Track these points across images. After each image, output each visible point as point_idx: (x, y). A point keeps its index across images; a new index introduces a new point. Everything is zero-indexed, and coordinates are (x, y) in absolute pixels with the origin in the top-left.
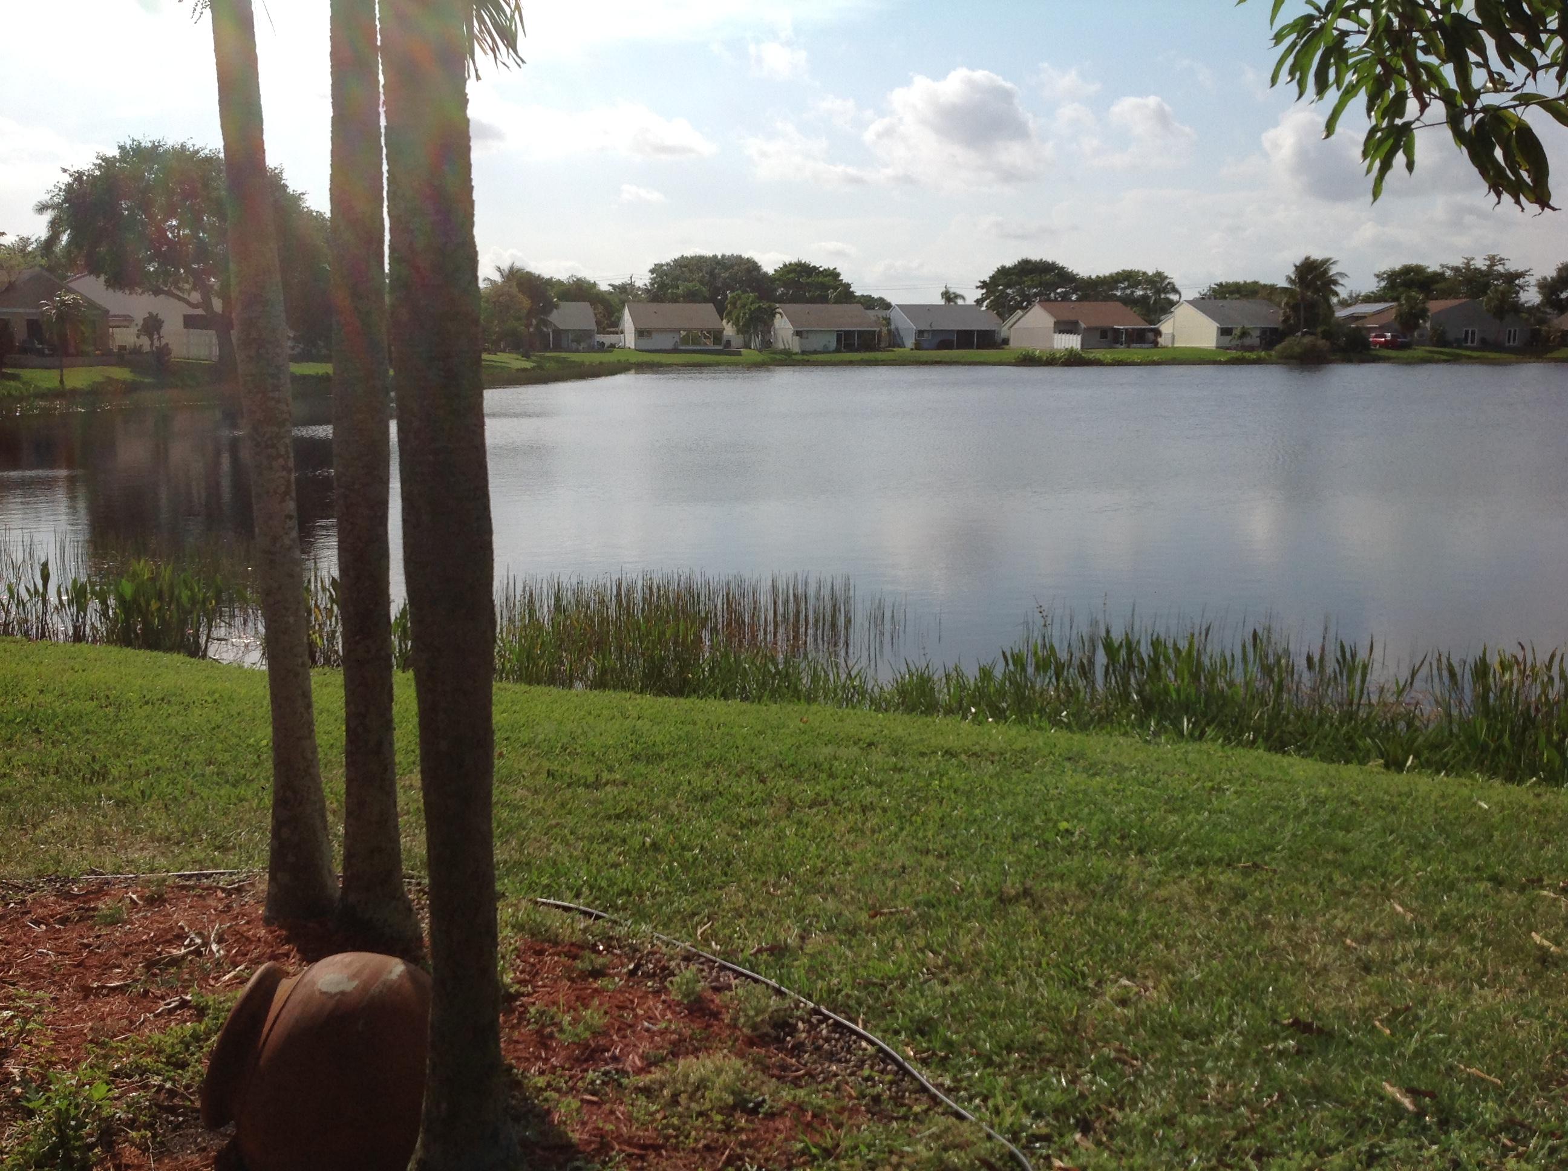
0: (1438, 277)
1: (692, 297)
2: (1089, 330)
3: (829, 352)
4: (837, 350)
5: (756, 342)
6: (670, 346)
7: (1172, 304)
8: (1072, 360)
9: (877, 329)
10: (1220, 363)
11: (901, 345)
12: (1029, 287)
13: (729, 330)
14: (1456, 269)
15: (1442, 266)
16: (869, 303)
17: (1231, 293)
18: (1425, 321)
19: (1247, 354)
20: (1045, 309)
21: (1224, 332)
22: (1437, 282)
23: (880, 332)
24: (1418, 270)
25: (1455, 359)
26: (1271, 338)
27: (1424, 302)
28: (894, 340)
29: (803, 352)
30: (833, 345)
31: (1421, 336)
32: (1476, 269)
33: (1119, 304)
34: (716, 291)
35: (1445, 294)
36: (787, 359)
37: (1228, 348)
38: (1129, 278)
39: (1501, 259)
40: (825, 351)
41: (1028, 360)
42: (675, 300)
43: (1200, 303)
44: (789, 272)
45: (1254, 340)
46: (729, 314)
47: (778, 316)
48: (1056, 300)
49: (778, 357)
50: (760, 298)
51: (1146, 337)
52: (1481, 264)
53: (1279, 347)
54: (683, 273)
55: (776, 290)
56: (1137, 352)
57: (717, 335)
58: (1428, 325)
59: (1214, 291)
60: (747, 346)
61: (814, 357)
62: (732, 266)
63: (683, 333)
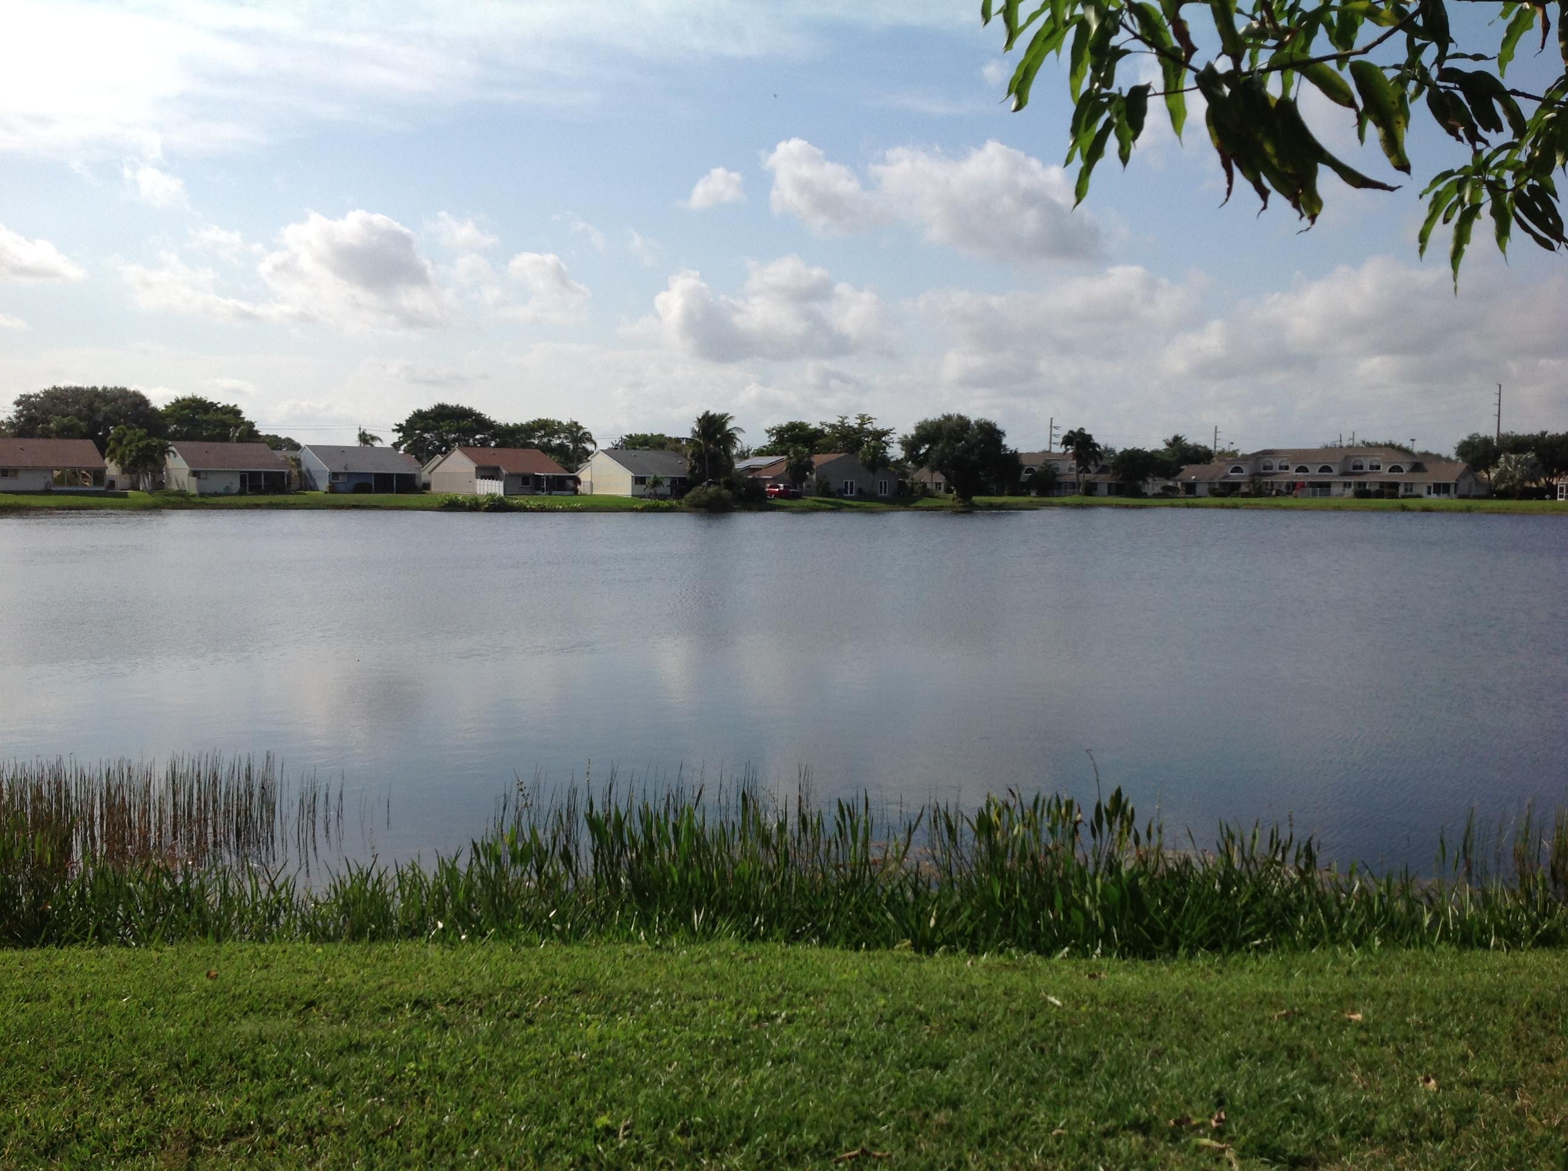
0: (818, 434)
1: (67, 432)
2: (510, 476)
3: (232, 495)
4: (241, 493)
5: (146, 482)
6: (40, 486)
7: (588, 453)
8: (497, 506)
9: (286, 471)
10: (636, 510)
11: (314, 488)
12: (448, 432)
13: (112, 469)
14: (832, 426)
15: (822, 424)
16: (275, 443)
17: (641, 445)
18: (811, 473)
19: (661, 502)
20: (466, 454)
21: (639, 481)
22: (819, 438)
23: (290, 473)
24: (802, 427)
25: (837, 508)
26: (680, 487)
27: (810, 455)
28: (306, 482)
29: (202, 495)
30: (236, 486)
31: (809, 486)
32: (849, 427)
33: (538, 451)
34: (97, 426)
35: (827, 449)
36: (183, 502)
37: (643, 497)
38: (545, 426)
39: (870, 418)
40: (227, 493)
41: (453, 506)
42: (46, 435)
43: (613, 452)
44: (183, 408)
45: (664, 489)
46: (113, 451)
47: (171, 454)
48: (475, 445)
49: (172, 499)
50: (149, 435)
51: (566, 484)
52: (853, 422)
53: (687, 496)
54: (55, 405)
55: (168, 427)
56: (558, 499)
57: (99, 475)
58: (814, 477)
59: (625, 442)
60: (135, 487)
61: (214, 500)
62: (115, 400)
63: (56, 473)
